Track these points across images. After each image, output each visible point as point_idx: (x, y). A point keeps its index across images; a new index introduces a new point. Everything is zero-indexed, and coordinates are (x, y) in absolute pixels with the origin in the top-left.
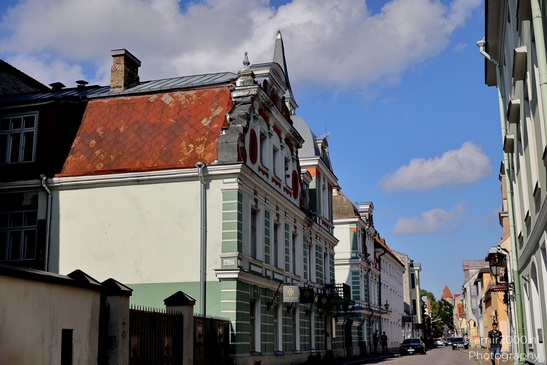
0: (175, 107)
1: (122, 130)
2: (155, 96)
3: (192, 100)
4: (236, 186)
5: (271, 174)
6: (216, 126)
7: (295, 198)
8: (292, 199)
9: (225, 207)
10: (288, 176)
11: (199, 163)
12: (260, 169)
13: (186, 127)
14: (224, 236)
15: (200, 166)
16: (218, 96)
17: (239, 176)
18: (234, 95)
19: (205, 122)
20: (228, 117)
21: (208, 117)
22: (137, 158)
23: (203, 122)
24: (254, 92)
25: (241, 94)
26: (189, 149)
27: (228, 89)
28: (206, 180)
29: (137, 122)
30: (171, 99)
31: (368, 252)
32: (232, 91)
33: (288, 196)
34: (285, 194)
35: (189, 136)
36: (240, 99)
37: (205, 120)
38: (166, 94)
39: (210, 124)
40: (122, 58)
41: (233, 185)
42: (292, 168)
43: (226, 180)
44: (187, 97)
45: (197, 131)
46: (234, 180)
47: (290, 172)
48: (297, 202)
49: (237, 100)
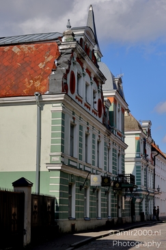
0: (21, 55)
2: (8, 48)
3: (33, 51)
5: (84, 101)
6: (48, 68)
7: (100, 117)
8: (98, 118)
9: (53, 122)
10: (95, 103)
11: (37, 93)
12: (77, 98)
13: (28, 68)
14: (53, 141)
15: (37, 95)
16: (49, 49)
17: (63, 102)
18: (61, 48)
19: (41, 66)
20: (56, 63)
21: (43, 62)
23: (39, 65)
24: (73, 46)
25: (65, 47)
26: (30, 83)
27: (56, 44)
28: (41, 104)
30: (18, 50)
31: (147, 154)
32: (59, 45)
33: (95, 116)
34: (93, 114)
35: (30, 75)
36: (64, 51)
37: (41, 64)
38: (15, 47)
39: (44, 67)
41: (59, 107)
42: (98, 97)
43: (54, 105)
44: (29, 49)
45: (36, 71)
46: (59, 104)
47: (97, 100)
48: (101, 120)
49: (62, 51)
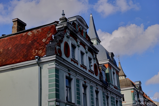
0: (32, 36)
1: (10, 48)
2: (25, 33)
3: (40, 32)
4: (54, 66)
5: (80, 63)
6: (48, 41)
7: (96, 75)
8: (94, 76)
12: (72, 60)
13: (36, 43)
14: (50, 91)
15: (37, 58)
16: (50, 29)
19: (44, 40)
20: (53, 37)
21: (45, 38)
22: (13, 59)
23: (43, 40)
24: (65, 25)
25: (60, 27)
26: (35, 52)
27: (54, 26)
29: (16, 45)
32: (56, 26)
35: (36, 47)
36: (60, 29)
37: (44, 39)
38: (30, 32)
39: (46, 41)
40: (16, 22)
42: (93, 62)
43: (50, 64)
44: (37, 32)
45: (40, 44)
46: (53, 63)
47: (93, 64)
48: (98, 78)
49: (58, 29)
